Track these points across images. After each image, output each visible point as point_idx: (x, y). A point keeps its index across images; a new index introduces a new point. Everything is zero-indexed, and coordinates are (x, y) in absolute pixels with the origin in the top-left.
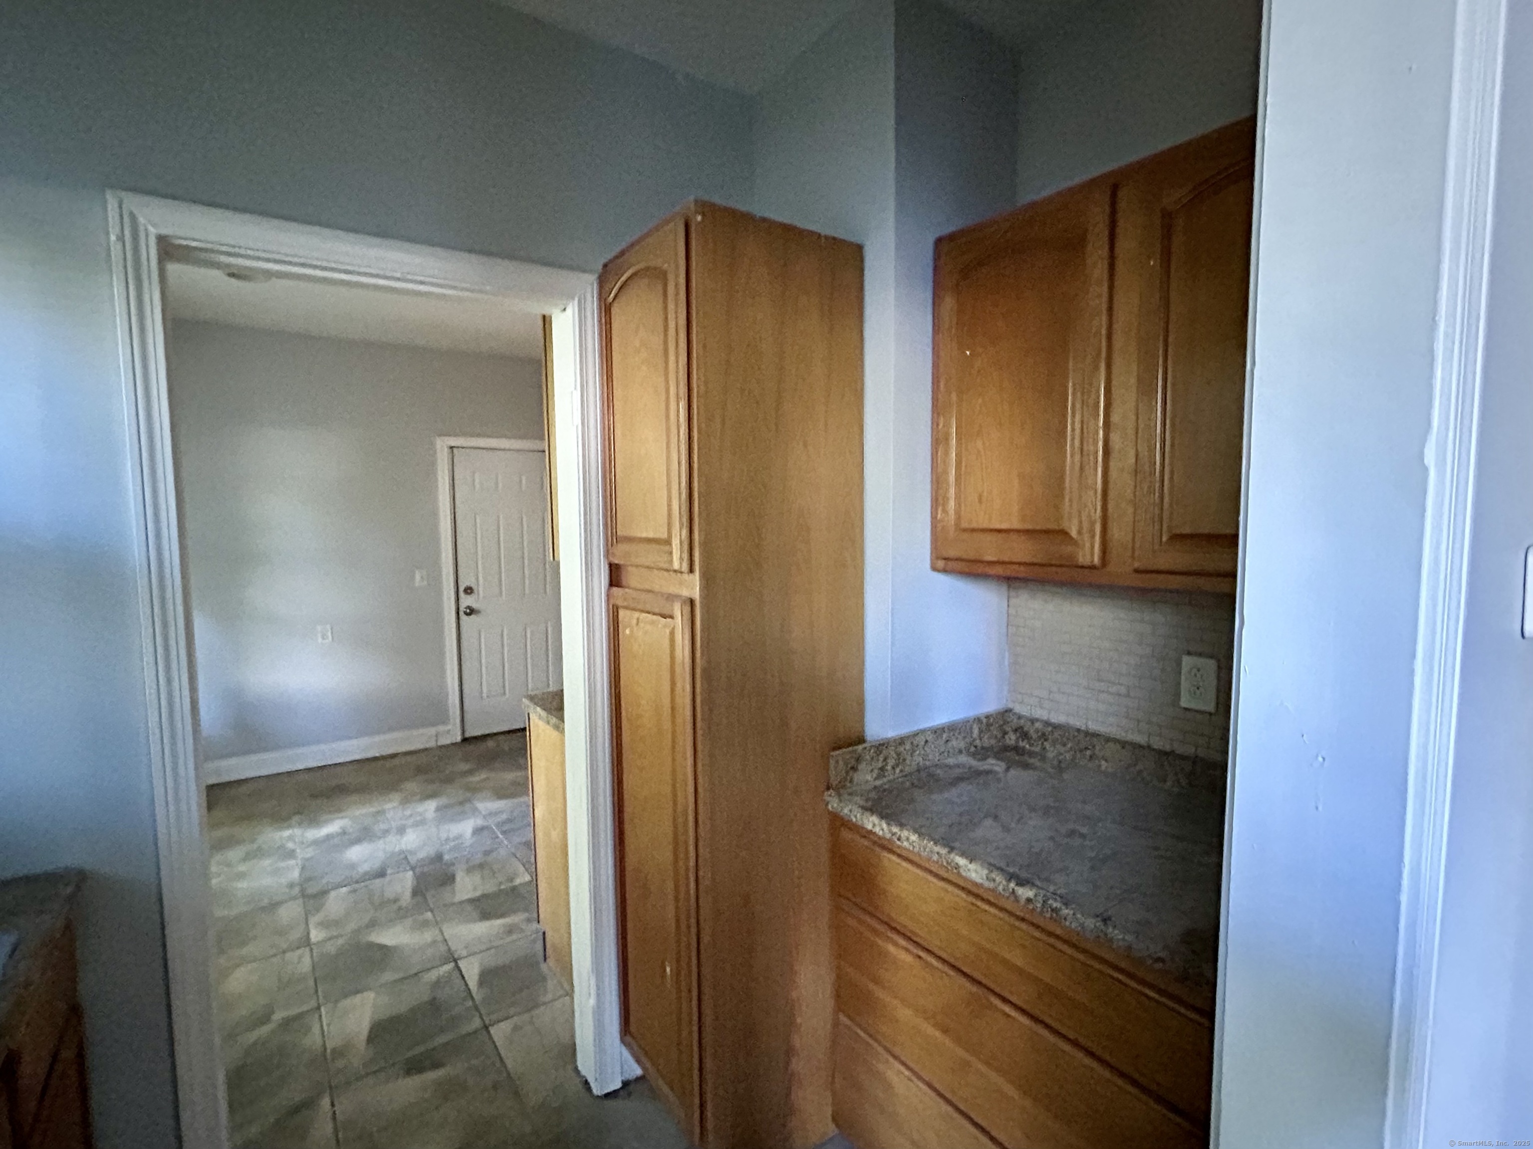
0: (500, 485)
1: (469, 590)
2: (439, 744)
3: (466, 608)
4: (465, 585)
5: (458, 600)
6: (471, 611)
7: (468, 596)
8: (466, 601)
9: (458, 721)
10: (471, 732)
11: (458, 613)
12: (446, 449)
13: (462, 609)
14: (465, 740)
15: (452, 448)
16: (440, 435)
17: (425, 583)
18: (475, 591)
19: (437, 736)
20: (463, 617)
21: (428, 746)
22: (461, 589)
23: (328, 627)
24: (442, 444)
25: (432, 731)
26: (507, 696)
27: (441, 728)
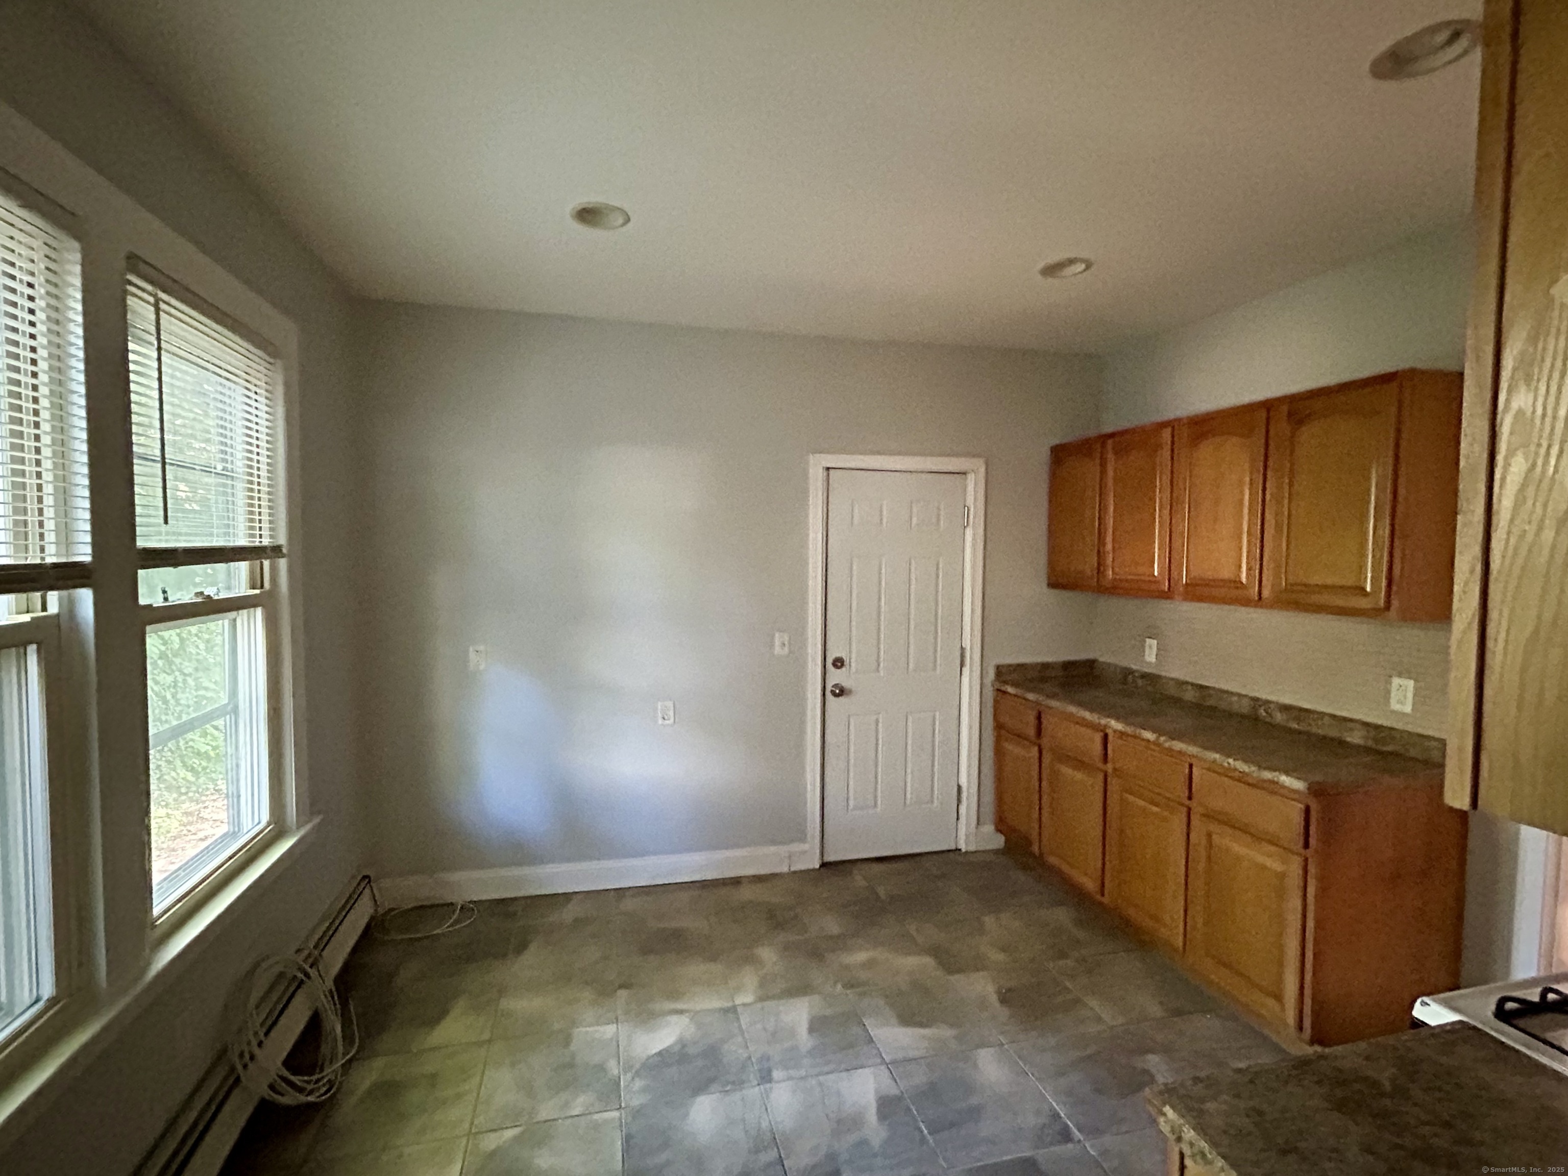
0: (885, 520)
1: (839, 663)
2: (793, 869)
3: (833, 687)
4: (834, 657)
5: (825, 674)
6: (840, 692)
7: (839, 671)
8: (836, 677)
9: (817, 840)
10: (831, 857)
11: (824, 695)
12: (821, 470)
13: (829, 688)
14: (824, 865)
15: (828, 469)
16: (813, 453)
17: (786, 649)
18: (847, 662)
19: (790, 857)
20: (829, 696)
21: (777, 870)
22: (829, 661)
23: (670, 704)
24: (817, 464)
25: (783, 850)
26: (878, 810)
27: (796, 847)
